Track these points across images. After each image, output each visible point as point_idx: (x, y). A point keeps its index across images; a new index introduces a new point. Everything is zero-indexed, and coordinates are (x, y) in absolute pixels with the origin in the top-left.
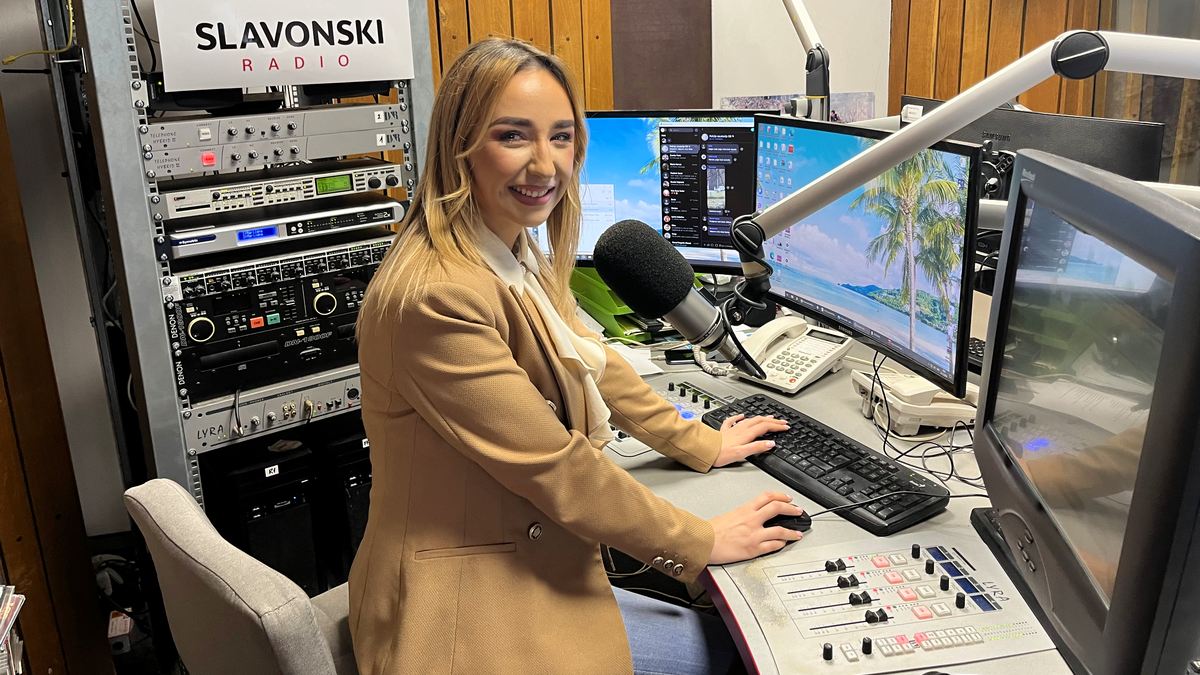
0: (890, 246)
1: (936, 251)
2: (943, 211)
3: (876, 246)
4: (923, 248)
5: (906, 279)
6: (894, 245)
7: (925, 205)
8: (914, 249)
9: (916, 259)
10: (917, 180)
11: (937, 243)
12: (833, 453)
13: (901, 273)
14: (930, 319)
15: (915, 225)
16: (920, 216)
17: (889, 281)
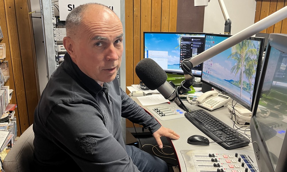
0: (237, 68)
1: (249, 70)
2: (252, 58)
3: (233, 69)
4: (246, 69)
5: (240, 78)
6: (238, 68)
7: (247, 56)
8: (243, 69)
9: (244, 72)
10: (246, 49)
11: (250, 67)
12: (218, 126)
13: (239, 76)
14: (246, 89)
15: (244, 62)
16: (246, 60)
17: (236, 79)
